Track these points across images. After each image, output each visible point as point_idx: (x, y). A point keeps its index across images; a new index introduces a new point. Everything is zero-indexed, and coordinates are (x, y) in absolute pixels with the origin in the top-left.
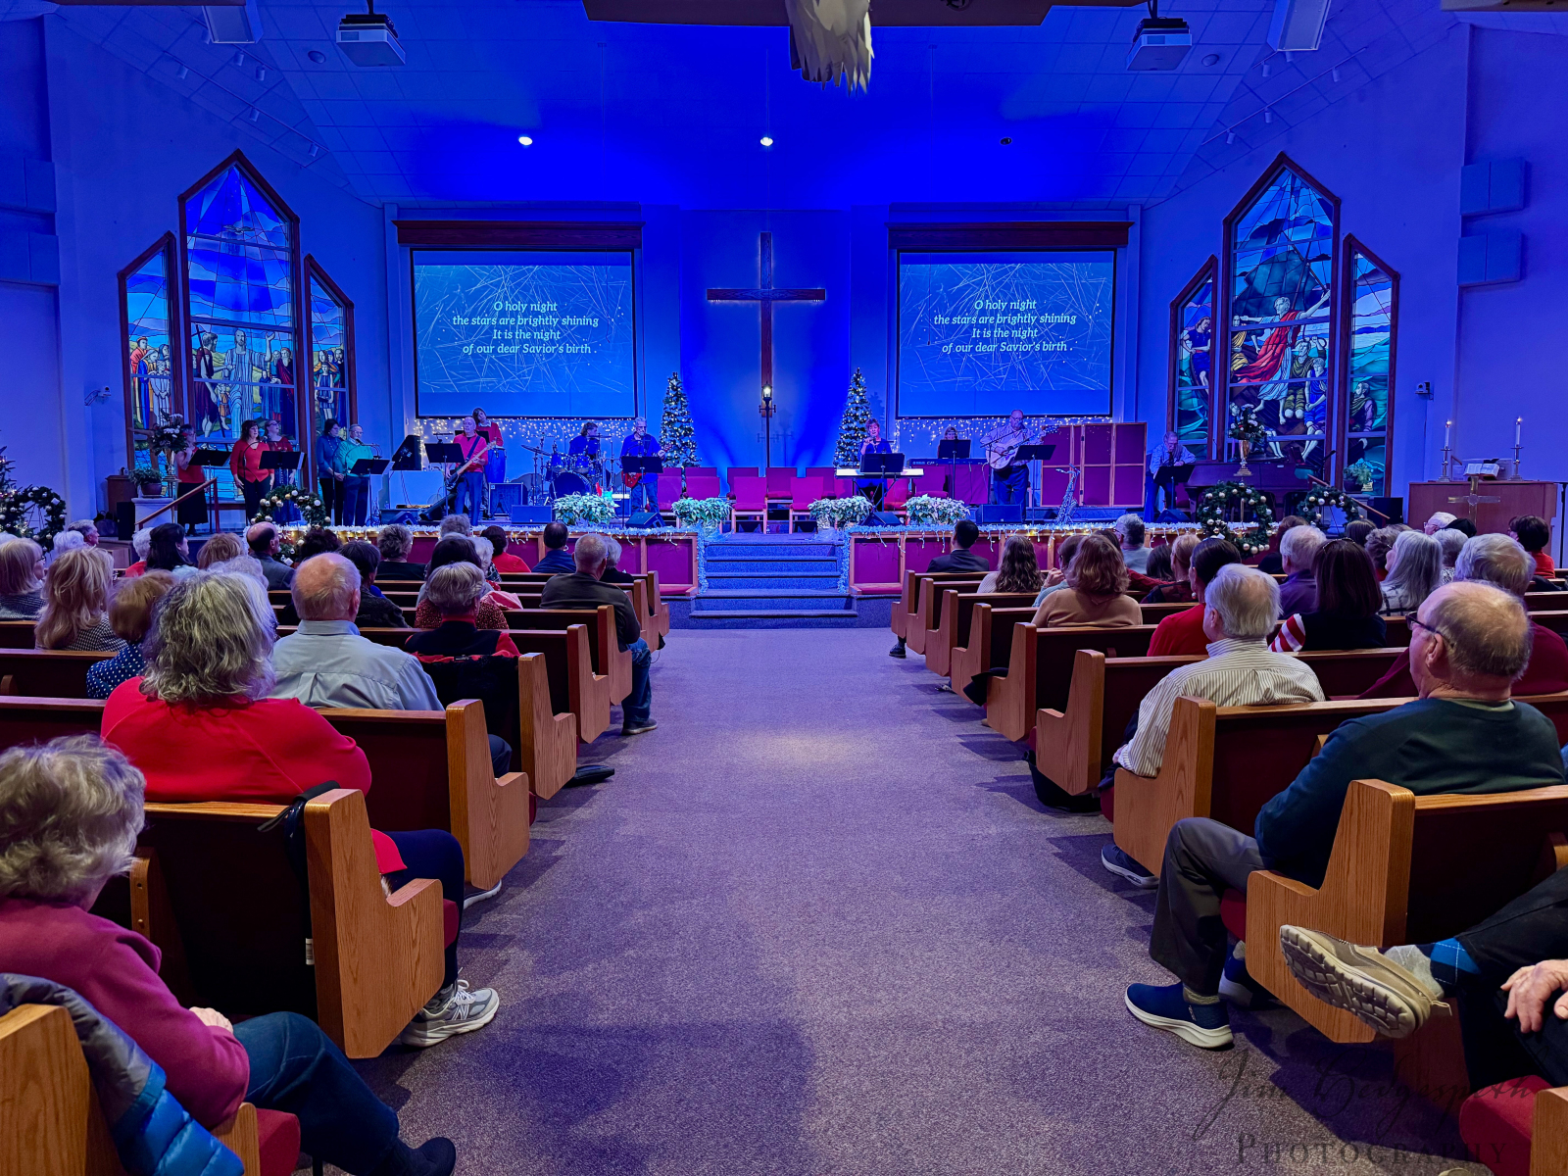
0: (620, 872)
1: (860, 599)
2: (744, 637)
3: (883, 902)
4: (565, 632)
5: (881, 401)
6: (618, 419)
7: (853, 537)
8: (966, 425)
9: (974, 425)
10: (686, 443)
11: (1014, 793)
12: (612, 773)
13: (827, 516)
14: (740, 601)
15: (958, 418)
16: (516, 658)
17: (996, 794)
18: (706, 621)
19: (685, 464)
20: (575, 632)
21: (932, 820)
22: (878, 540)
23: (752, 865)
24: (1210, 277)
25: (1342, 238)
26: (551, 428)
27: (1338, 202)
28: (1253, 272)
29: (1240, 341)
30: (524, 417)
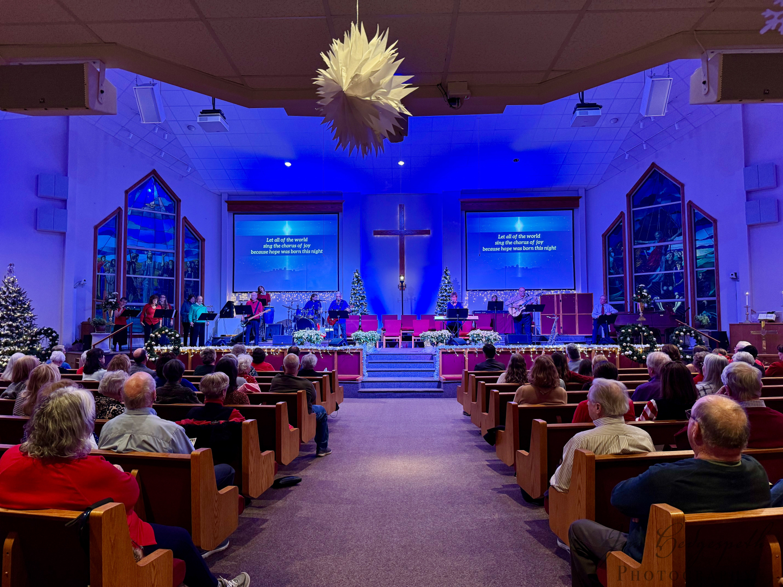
0: (293, 539)
1: (444, 383)
2: (385, 403)
3: (430, 559)
4: (274, 406)
5: (458, 282)
6: (330, 292)
7: (441, 351)
8: (501, 294)
9: (505, 294)
10: (362, 303)
11: (511, 494)
12: (300, 480)
13: (429, 340)
14: (384, 384)
15: (497, 290)
16: (241, 422)
17: (501, 495)
18: (366, 394)
19: (361, 314)
20: (280, 406)
21: (464, 510)
22: (454, 352)
23: (364, 535)
24: (621, 222)
25: (686, 203)
26: (297, 296)
27: (683, 185)
28: (643, 219)
29: (638, 253)
30: (284, 292)
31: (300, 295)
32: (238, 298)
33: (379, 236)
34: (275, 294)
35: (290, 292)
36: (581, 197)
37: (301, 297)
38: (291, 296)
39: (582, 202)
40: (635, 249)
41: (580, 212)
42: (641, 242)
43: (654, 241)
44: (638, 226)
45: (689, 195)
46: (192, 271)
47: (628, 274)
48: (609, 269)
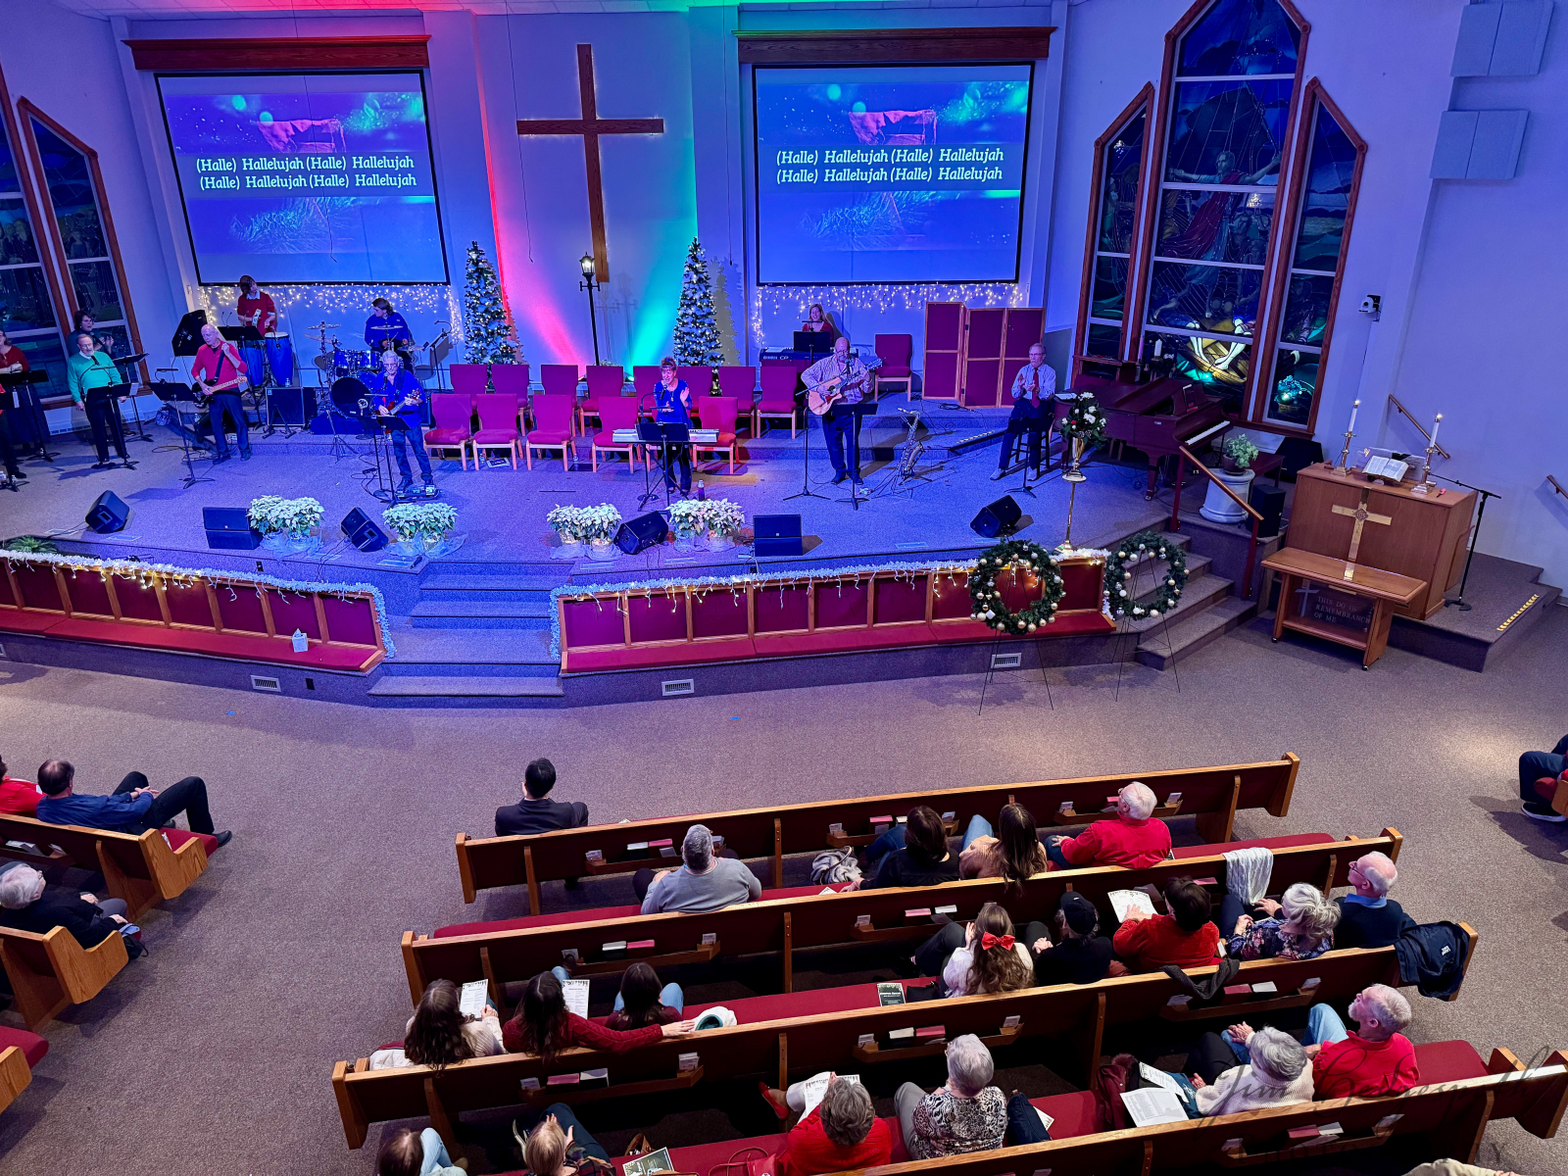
7: (561, 600)
9: (851, 294)
13: (568, 530)
14: (434, 667)
15: (831, 284)
22: (593, 600)
24: (1143, 112)
25: (1305, 83)
26: (351, 295)
27: (1308, 28)
28: (1197, 111)
29: (1172, 203)
30: (319, 283)
31: (357, 293)
32: (214, 300)
33: (532, 136)
34: (298, 290)
35: (334, 283)
36: (1054, 29)
37: (360, 296)
38: (337, 294)
39: (1056, 42)
40: (1166, 192)
41: (1050, 69)
42: (1182, 173)
43: (1212, 177)
44: (1183, 129)
45: (1319, 63)
46: (84, 239)
47: (1138, 256)
48: (1102, 235)
